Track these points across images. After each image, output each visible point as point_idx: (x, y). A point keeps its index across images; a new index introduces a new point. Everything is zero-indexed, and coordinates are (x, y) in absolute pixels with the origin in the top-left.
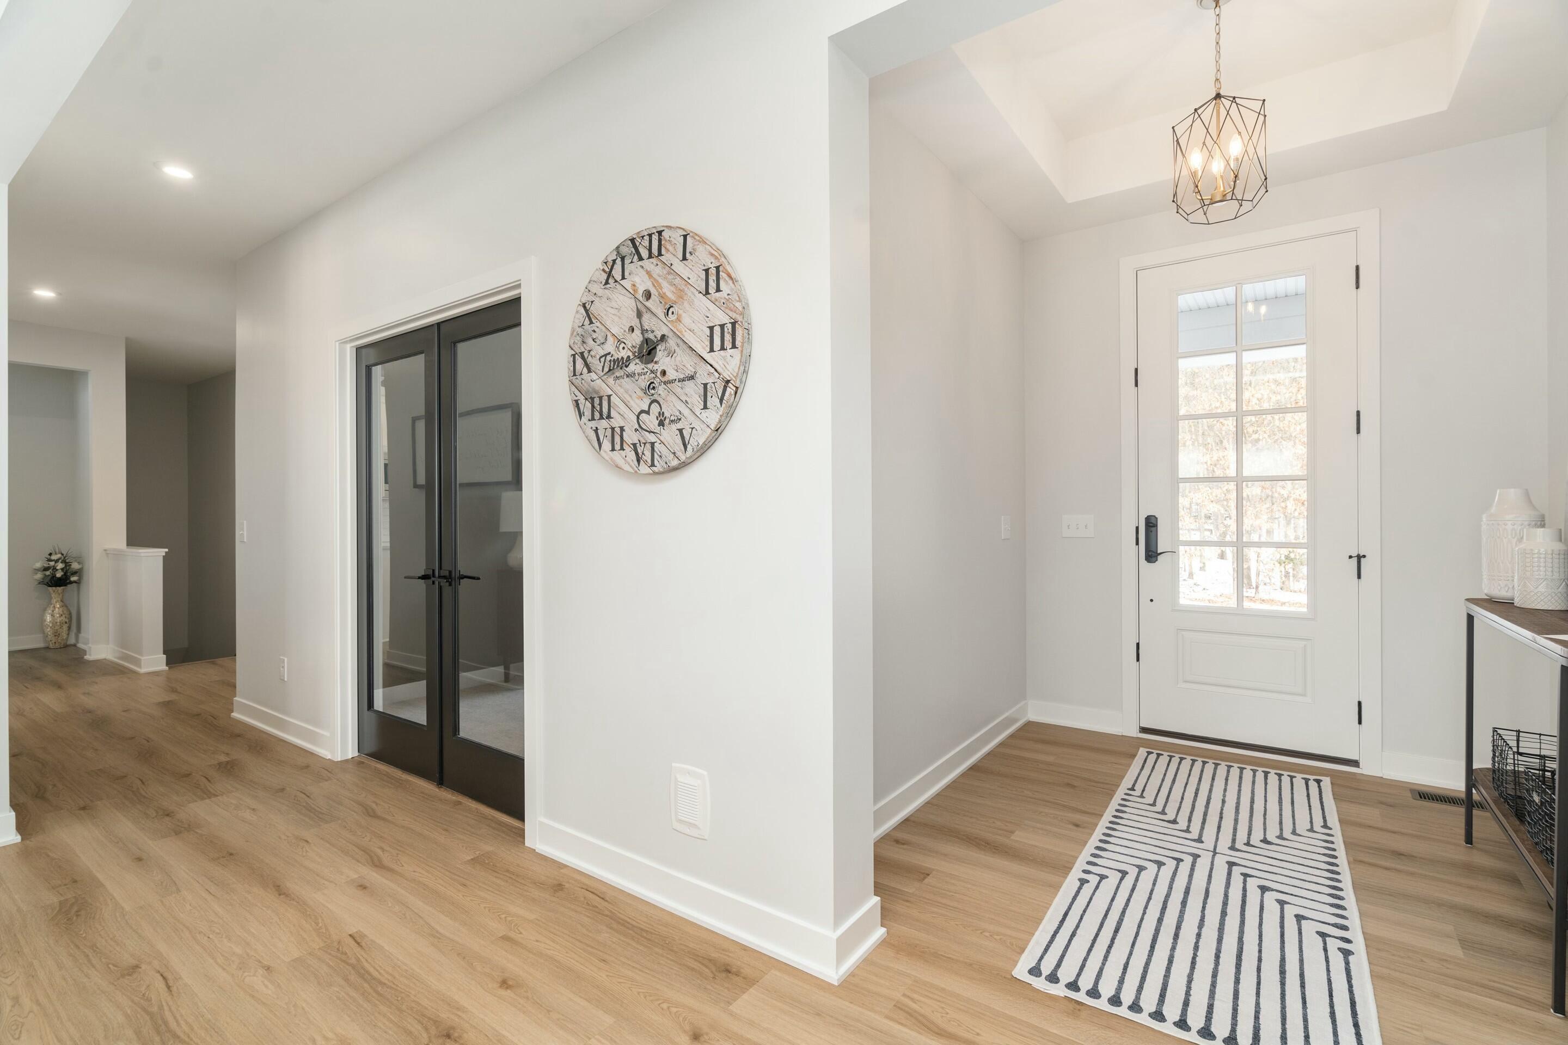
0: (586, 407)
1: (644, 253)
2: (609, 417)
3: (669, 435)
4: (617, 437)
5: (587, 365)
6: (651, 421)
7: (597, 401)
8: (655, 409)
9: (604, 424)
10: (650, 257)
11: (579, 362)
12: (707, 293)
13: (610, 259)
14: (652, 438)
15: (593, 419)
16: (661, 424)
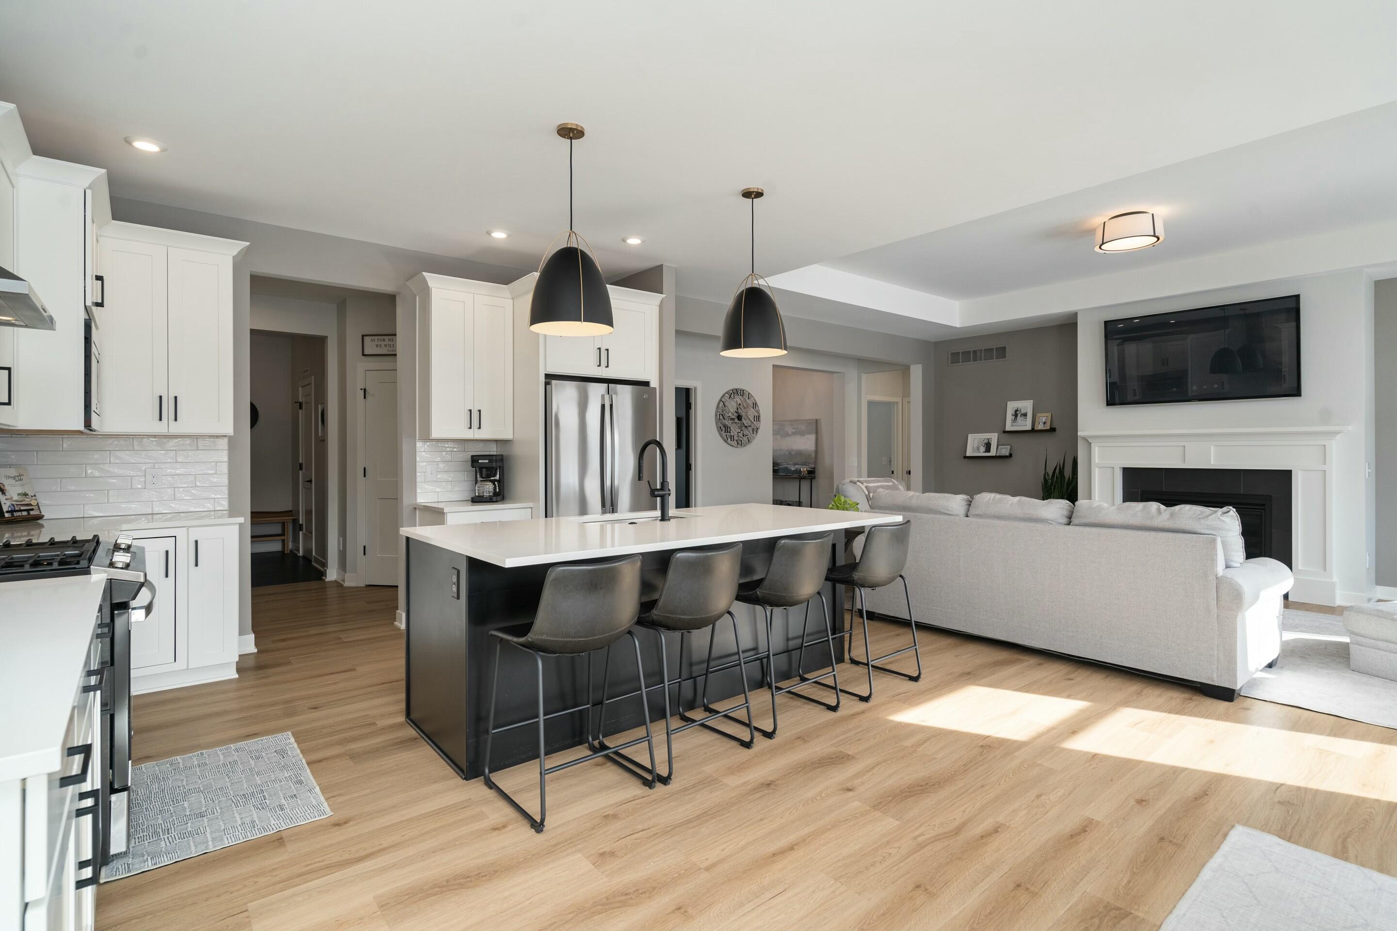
0: (723, 429)
1: (739, 394)
2: (730, 432)
3: (745, 438)
4: (732, 438)
5: (723, 418)
6: (741, 435)
7: (726, 428)
8: (742, 432)
9: (728, 434)
10: (741, 395)
11: (721, 417)
12: (753, 408)
13: (731, 392)
14: (741, 439)
15: (725, 432)
16: (743, 436)
